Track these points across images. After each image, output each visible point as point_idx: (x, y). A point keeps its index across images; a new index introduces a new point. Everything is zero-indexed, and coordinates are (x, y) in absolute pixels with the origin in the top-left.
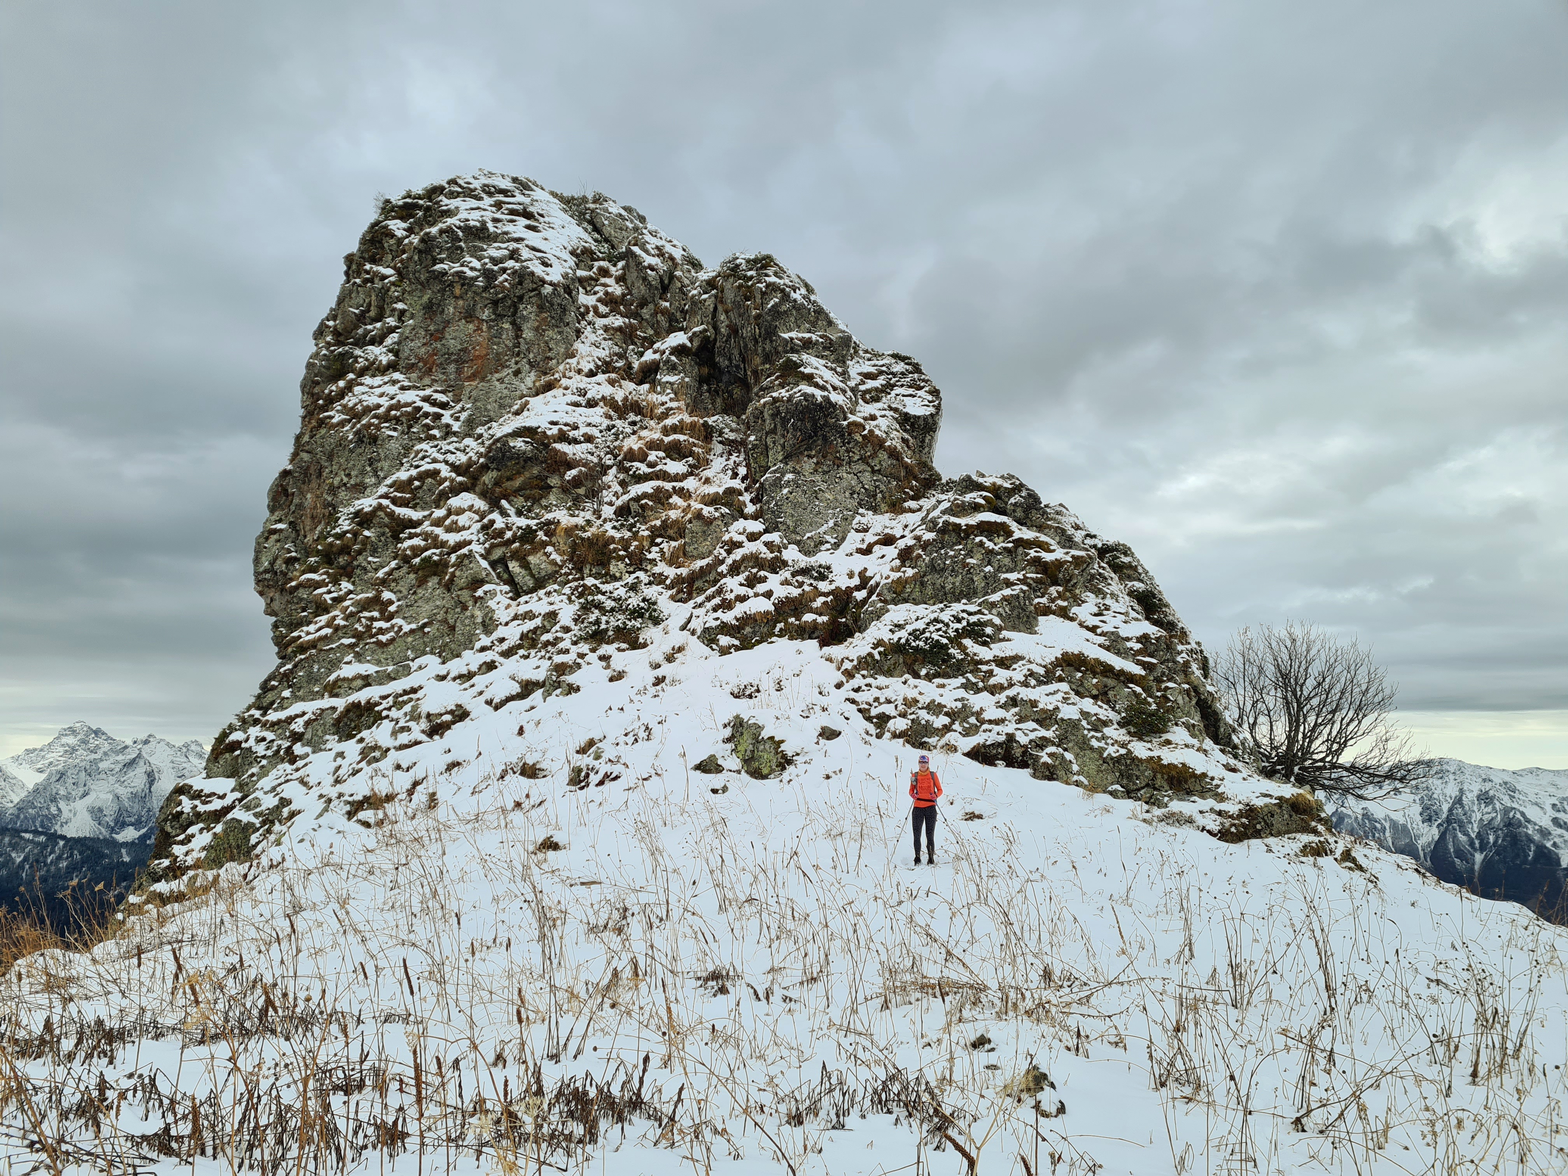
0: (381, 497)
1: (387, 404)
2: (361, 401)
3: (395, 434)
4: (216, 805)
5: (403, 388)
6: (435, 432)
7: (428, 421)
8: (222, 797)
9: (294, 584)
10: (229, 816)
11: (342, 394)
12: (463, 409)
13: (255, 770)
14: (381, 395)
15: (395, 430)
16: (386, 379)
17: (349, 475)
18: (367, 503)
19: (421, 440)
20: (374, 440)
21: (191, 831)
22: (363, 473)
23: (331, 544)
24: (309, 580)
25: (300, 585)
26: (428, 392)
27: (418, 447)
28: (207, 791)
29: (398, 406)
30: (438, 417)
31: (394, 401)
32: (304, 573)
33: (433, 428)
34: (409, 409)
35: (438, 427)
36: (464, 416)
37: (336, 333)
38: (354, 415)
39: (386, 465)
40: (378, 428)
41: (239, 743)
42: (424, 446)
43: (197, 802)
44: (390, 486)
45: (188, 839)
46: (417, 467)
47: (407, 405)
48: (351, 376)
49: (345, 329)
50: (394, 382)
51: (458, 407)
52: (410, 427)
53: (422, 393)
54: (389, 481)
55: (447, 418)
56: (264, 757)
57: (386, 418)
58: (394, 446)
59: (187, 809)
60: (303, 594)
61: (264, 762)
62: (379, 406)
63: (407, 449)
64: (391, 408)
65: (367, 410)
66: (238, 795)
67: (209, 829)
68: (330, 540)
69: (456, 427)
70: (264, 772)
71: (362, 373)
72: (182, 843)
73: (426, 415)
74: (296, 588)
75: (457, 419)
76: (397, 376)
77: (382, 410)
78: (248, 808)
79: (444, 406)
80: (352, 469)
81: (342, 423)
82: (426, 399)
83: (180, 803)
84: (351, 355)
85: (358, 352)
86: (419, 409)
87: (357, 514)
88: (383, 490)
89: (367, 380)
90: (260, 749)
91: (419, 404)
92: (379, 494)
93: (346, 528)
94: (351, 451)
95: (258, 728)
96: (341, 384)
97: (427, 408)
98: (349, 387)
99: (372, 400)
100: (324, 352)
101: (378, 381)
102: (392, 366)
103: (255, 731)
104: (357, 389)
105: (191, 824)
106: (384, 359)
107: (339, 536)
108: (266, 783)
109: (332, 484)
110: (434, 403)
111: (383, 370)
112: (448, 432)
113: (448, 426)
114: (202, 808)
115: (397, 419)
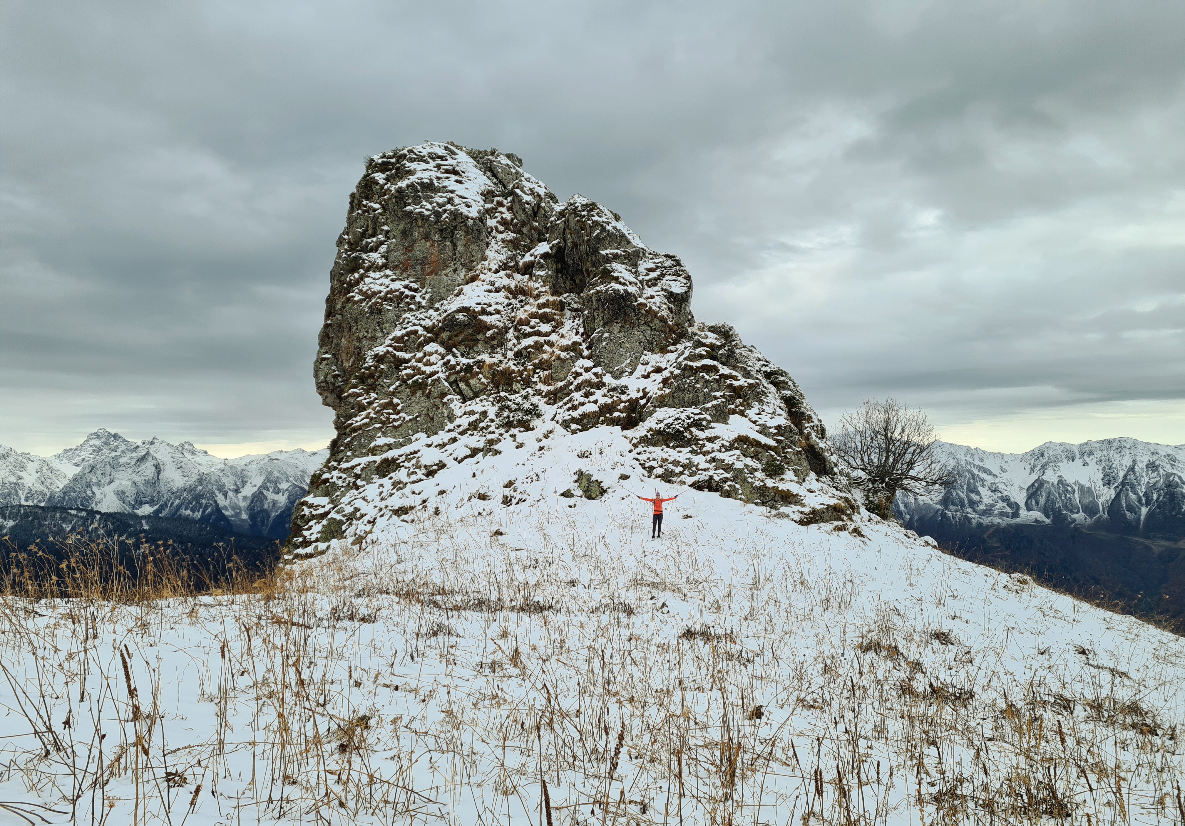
0: (388, 346)
1: (385, 290)
2: (370, 288)
3: (390, 308)
4: (321, 511)
5: (392, 280)
6: (412, 306)
7: (408, 300)
8: (324, 507)
9: (346, 394)
10: (329, 516)
11: (358, 282)
12: (427, 292)
13: (338, 493)
14: (381, 285)
15: (390, 305)
16: (382, 274)
17: (367, 332)
18: (381, 350)
19: (405, 311)
20: (380, 311)
21: (311, 523)
22: (375, 330)
23: (363, 373)
24: (354, 392)
25: (349, 395)
26: (406, 282)
27: (404, 316)
28: (315, 504)
29: (391, 292)
30: (413, 297)
31: (389, 289)
32: (350, 388)
33: (411, 304)
34: (397, 293)
35: (414, 304)
36: (427, 296)
37: (349, 243)
38: (367, 296)
39: (387, 326)
40: (382, 305)
41: (328, 479)
42: (407, 315)
43: (312, 510)
44: (392, 340)
45: (310, 528)
46: (405, 328)
47: (396, 291)
48: (362, 271)
49: (355, 242)
50: (387, 276)
51: (424, 291)
52: (399, 304)
53: (403, 283)
54: (391, 337)
55: (418, 299)
56: (342, 486)
57: (385, 299)
58: (391, 315)
59: (307, 513)
60: (351, 400)
61: (342, 489)
62: (380, 292)
63: (399, 317)
64: (388, 293)
65: (375, 294)
66: (332, 506)
67: (319, 523)
68: (363, 370)
69: (424, 303)
70: (343, 494)
71: (368, 270)
72: (307, 529)
73: (407, 296)
74: (347, 397)
75: (424, 298)
76: (388, 272)
77: (382, 294)
78: (338, 512)
79: (416, 290)
80: (369, 328)
81: (361, 301)
82: (406, 287)
83: (303, 510)
84: (361, 258)
85: (364, 256)
86: (403, 293)
87: (376, 356)
88: (388, 342)
89: (371, 274)
90: (340, 483)
91: (403, 290)
92: (386, 344)
93: (371, 364)
94: (368, 318)
95: (336, 471)
96: (357, 275)
97: (407, 292)
98: (362, 278)
99: (377, 288)
100: (344, 255)
101: (377, 275)
102: (385, 266)
103: (335, 473)
104: (367, 280)
105: (310, 520)
106: (381, 262)
107: (368, 368)
108: (345, 500)
109: (358, 337)
110: (410, 289)
111: (379, 268)
112: (419, 306)
113: (419, 303)
114: (314, 513)
115: (391, 299)
